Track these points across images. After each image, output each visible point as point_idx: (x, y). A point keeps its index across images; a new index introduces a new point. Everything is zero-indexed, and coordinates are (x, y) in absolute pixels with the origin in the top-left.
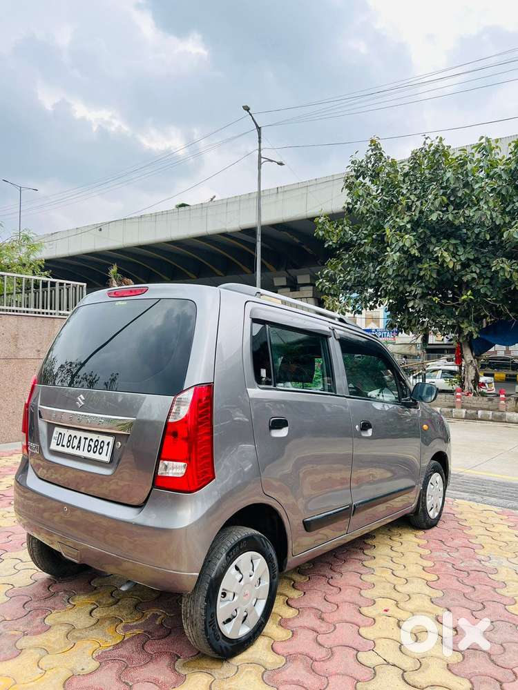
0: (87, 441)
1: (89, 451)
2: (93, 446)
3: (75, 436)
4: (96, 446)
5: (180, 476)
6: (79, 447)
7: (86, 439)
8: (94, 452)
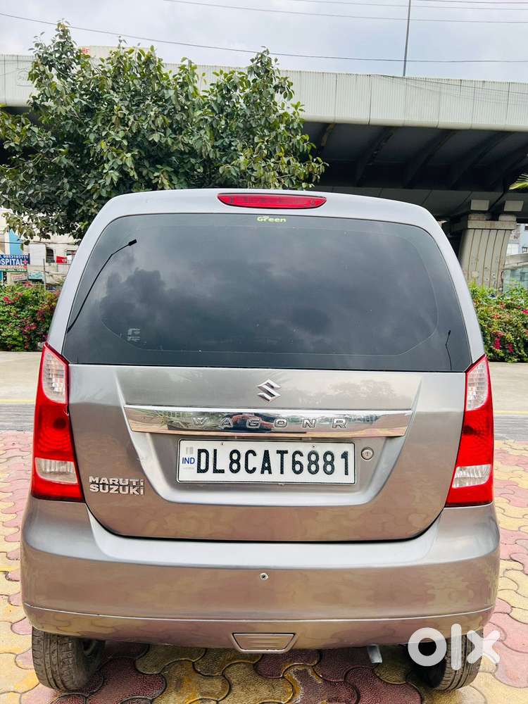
0: (288, 459)
1: (298, 472)
2: (305, 463)
4: (314, 462)
5: (483, 483)
7: (282, 453)
8: (314, 473)
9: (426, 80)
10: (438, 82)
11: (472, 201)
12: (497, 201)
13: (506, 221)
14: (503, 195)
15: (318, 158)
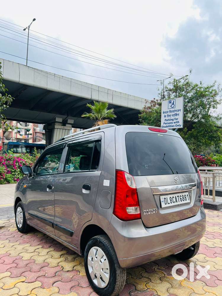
0: (179, 197)
1: (181, 201)
2: (182, 199)
3: (173, 197)
4: (183, 198)
6: (177, 201)
7: (178, 196)
8: (184, 201)
9: (42, 71)
10: (47, 73)
11: (56, 118)
12: (65, 119)
13: (68, 126)
14: (67, 117)
15: (10, 95)
